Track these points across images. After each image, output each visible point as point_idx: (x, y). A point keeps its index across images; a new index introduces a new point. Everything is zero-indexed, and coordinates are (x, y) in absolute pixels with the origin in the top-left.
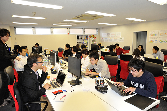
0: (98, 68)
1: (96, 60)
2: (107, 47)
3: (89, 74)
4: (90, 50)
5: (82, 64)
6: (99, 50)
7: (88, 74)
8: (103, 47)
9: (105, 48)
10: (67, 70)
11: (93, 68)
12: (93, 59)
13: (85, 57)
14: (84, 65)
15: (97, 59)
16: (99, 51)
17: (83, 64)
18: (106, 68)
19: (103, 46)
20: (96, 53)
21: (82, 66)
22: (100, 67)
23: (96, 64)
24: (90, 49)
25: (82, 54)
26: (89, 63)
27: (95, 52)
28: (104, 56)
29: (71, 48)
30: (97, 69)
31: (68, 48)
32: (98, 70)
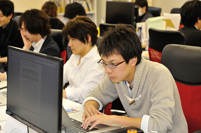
0: (137, 99)
1: (127, 62)
2: (174, 11)
3: (97, 123)
4: (101, 26)
5: (67, 84)
6: (139, 25)
7: (92, 123)
8: (156, 13)
9: (166, 15)
10: (5, 108)
11: (115, 96)
12: (117, 58)
13: (82, 54)
14: (76, 87)
15: (135, 60)
16: (140, 28)
17: (73, 83)
18: (167, 97)
19: (157, 6)
20: (128, 32)
21: (68, 91)
22: (146, 94)
23: (128, 80)
24: (103, 22)
25: (67, 41)
26: (97, 77)
27: (124, 30)
28: (160, 50)
29: (17, 18)
30: (131, 100)
31: (10, 17)
32: (137, 104)
